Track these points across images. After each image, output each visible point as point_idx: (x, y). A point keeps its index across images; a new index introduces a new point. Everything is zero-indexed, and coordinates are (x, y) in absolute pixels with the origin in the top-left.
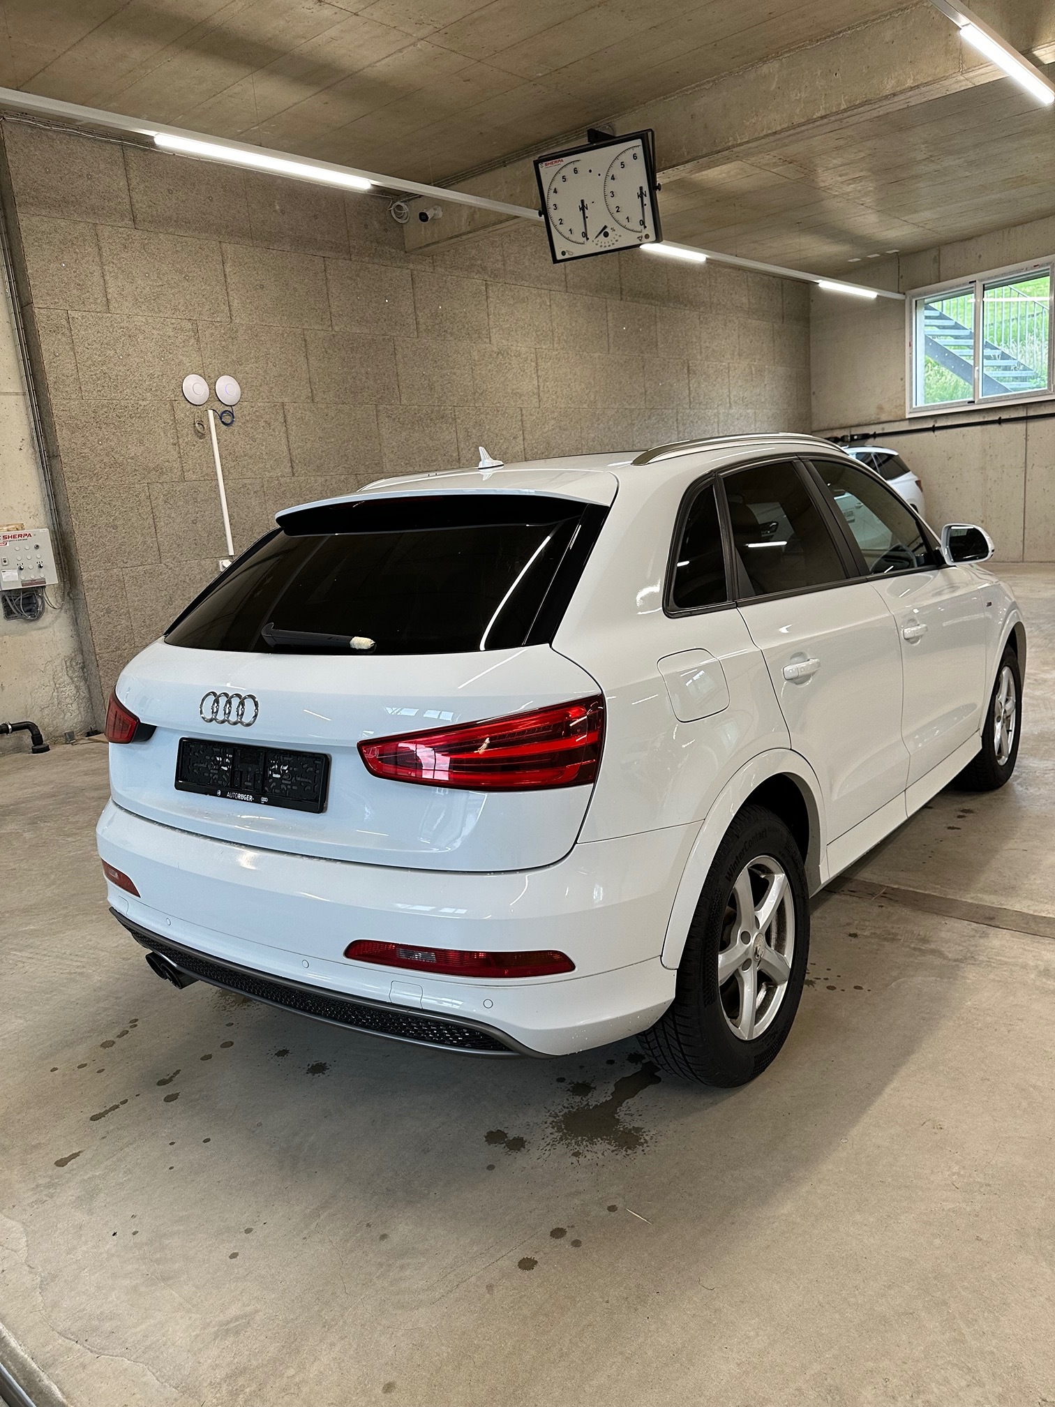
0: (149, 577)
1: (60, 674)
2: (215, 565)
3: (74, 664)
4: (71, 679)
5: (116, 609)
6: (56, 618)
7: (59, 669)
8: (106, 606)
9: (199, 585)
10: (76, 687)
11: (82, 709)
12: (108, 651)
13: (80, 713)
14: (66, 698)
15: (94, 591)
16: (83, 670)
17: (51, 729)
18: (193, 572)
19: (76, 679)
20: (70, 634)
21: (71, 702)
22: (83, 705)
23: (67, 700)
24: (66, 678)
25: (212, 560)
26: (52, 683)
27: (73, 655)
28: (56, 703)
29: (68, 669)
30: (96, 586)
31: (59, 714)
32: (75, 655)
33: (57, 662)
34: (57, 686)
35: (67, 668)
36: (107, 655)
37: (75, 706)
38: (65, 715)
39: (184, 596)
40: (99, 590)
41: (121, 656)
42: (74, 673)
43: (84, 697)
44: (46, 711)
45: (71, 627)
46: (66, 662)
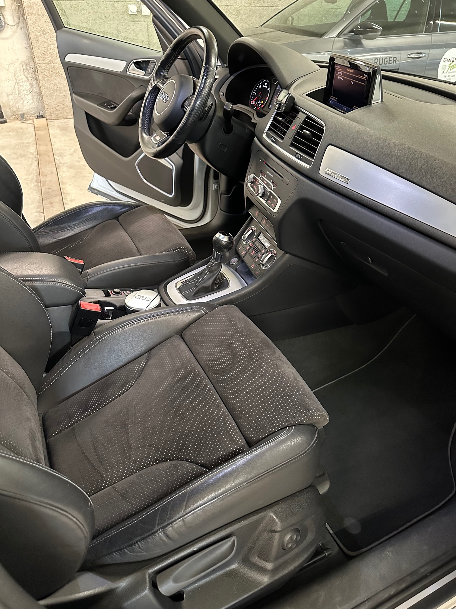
0: (74, 11)
1: (19, 74)
2: (125, 7)
3: (28, 68)
4: (27, 78)
5: (50, 32)
6: (15, 32)
7: (18, 69)
8: (43, 29)
9: (112, 22)
10: (30, 84)
11: (35, 100)
12: (45, 62)
13: (34, 102)
14: (24, 90)
15: (33, 15)
16: (35, 73)
17: (15, 109)
18: (107, 11)
19: (30, 79)
20: (25, 45)
21: (27, 94)
22: (36, 97)
23: (25, 92)
24: (23, 77)
25: (123, 3)
26: (14, 78)
27: (28, 61)
28: (17, 92)
29: (25, 71)
30: (34, 12)
31: (20, 100)
32: (29, 62)
33: (17, 65)
34: (18, 81)
35: (23, 70)
36: (44, 65)
37: (30, 97)
38: (23, 102)
39: (100, 29)
40: (36, 15)
41: (53, 67)
42: (29, 73)
43: (36, 92)
44: (11, 97)
45: (26, 42)
46: (23, 65)
